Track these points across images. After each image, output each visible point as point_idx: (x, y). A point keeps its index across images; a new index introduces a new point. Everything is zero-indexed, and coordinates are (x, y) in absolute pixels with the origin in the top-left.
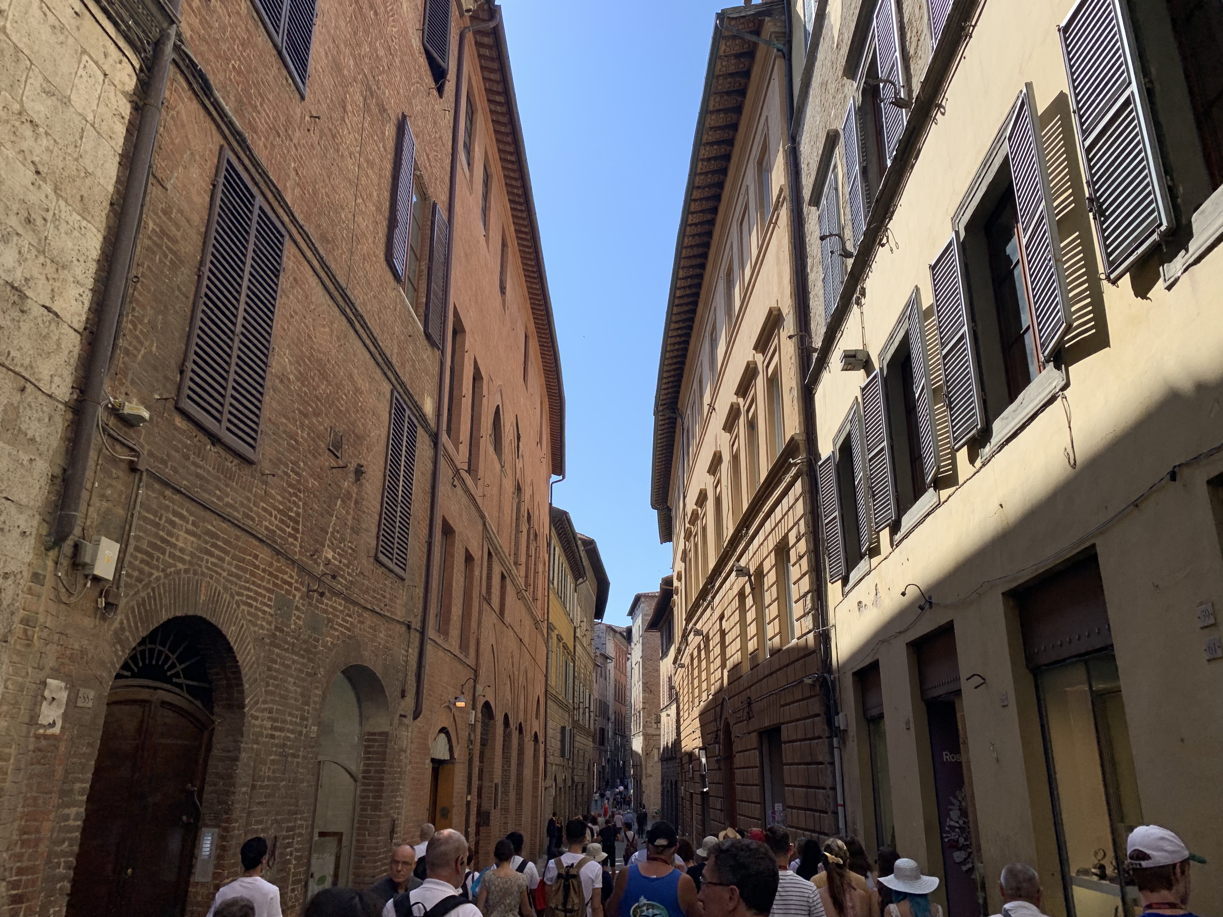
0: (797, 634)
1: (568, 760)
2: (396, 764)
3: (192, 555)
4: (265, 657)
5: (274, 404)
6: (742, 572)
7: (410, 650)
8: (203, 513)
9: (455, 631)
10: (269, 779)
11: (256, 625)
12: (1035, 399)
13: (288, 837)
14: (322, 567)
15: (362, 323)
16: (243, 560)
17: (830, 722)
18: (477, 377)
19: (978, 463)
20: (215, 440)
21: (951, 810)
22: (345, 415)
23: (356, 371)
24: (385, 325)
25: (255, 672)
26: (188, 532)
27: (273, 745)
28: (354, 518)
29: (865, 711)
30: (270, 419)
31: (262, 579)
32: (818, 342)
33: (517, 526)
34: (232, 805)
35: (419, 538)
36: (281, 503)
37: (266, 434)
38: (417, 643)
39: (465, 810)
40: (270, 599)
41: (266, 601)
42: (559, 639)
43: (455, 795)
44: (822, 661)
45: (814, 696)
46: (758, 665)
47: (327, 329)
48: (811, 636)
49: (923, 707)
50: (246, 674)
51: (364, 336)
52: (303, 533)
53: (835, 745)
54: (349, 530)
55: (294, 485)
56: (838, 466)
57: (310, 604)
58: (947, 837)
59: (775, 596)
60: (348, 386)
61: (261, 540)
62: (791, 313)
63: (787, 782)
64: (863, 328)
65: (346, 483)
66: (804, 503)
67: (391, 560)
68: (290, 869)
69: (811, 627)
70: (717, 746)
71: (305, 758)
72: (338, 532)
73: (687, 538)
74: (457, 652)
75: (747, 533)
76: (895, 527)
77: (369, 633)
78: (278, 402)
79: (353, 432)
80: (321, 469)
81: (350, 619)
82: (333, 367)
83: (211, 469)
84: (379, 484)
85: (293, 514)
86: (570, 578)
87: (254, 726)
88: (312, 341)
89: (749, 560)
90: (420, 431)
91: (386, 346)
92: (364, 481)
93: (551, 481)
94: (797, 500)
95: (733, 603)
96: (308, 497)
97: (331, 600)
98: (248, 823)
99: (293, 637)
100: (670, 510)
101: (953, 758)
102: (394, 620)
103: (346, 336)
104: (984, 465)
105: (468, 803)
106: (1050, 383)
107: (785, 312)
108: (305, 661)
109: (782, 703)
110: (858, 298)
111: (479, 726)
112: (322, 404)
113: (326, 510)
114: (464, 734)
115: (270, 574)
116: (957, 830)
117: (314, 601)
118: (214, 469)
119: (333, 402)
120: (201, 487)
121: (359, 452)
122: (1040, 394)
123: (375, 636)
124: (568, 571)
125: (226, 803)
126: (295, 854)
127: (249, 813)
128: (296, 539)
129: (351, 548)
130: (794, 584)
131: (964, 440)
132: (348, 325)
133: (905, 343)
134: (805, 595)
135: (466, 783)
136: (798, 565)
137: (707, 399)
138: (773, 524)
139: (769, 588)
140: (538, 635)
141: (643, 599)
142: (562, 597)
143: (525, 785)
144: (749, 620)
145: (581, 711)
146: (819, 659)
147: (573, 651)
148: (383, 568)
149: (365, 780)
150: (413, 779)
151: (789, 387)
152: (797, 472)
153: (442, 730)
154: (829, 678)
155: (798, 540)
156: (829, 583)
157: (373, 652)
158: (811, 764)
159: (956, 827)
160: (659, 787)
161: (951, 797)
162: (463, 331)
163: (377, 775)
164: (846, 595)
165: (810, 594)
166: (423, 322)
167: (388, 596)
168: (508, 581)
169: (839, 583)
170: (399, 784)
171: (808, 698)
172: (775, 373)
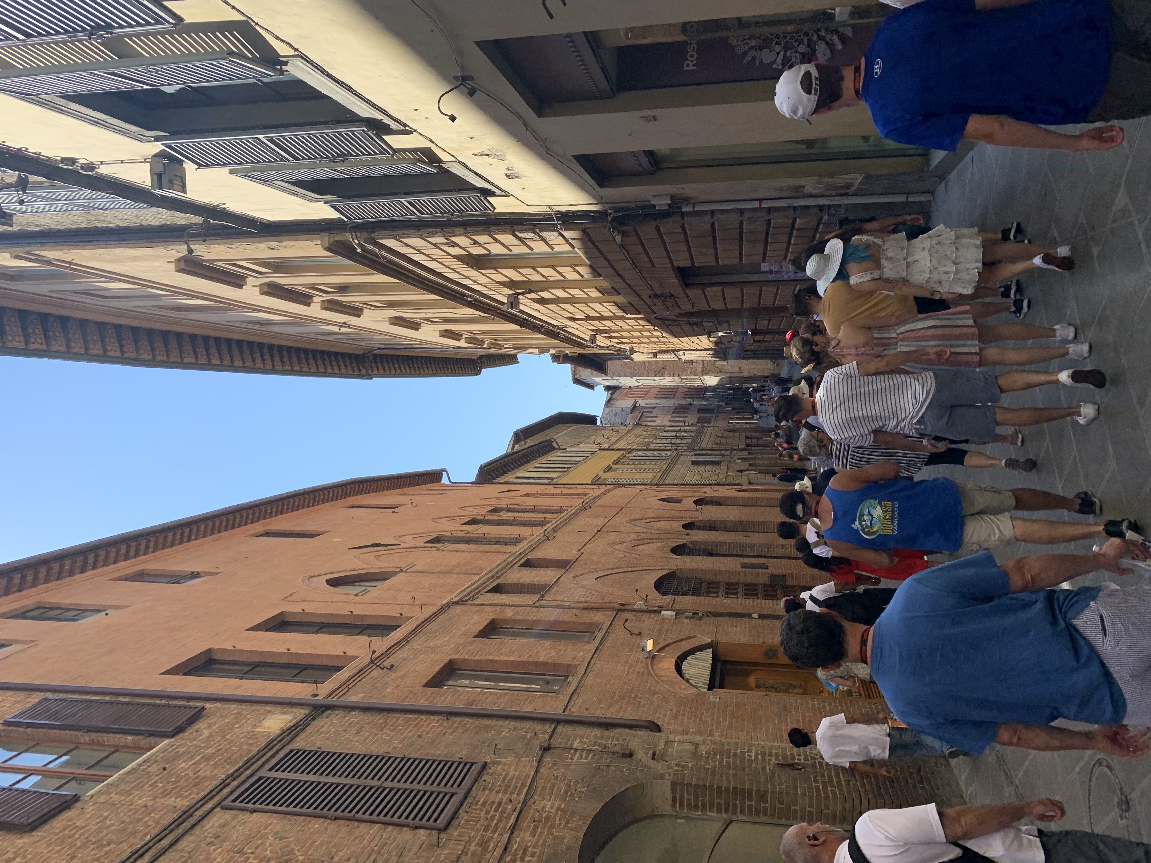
0: (568, 248)
1: (723, 456)
2: (711, 764)
6: (514, 302)
7: (576, 745)
17: (664, 215)
18: (277, 625)
21: (761, 61)
38: (569, 731)
39: (768, 623)
42: (608, 469)
43: (751, 640)
44: (594, 222)
45: (635, 231)
46: (612, 287)
48: (567, 234)
49: (625, 97)
53: (690, 209)
56: (343, 197)
59: (531, 271)
62: (174, 247)
63: (737, 261)
64: (122, 162)
66: (409, 236)
67: (452, 795)
69: (556, 234)
70: (705, 324)
73: (502, 346)
74: (593, 647)
75: (469, 296)
77: (541, 834)
84: (344, 829)
86: (551, 457)
89: (500, 294)
90: (298, 743)
93: (448, 483)
94: (407, 245)
95: (553, 309)
100: (481, 357)
102: (533, 780)
105: (760, 616)
107: (177, 255)
109: (650, 265)
110: (83, 167)
111: (680, 601)
114: (686, 627)
123: (547, 820)
124: (544, 459)
130: (510, 250)
134: (520, 239)
135: (739, 621)
136: (485, 246)
137: (336, 329)
138: (448, 270)
139: (524, 276)
140: (599, 503)
141: (577, 377)
142: (567, 468)
143: (745, 518)
144: (566, 295)
145: (679, 441)
146: (592, 226)
147: (622, 452)
148: (460, 812)
149: (730, 810)
150: (730, 727)
151: (269, 250)
152: (371, 244)
153: (678, 669)
154: (612, 214)
155: (455, 245)
156: (496, 211)
157: (567, 822)
158: (714, 238)
159: (785, 55)
160: (749, 361)
161: (745, 62)
162: (209, 651)
163: (723, 796)
164: (505, 192)
165: (517, 233)
166: (158, 739)
167: (500, 795)
168: (533, 556)
169: (490, 199)
170: (735, 755)
171: (640, 239)
172: (265, 265)
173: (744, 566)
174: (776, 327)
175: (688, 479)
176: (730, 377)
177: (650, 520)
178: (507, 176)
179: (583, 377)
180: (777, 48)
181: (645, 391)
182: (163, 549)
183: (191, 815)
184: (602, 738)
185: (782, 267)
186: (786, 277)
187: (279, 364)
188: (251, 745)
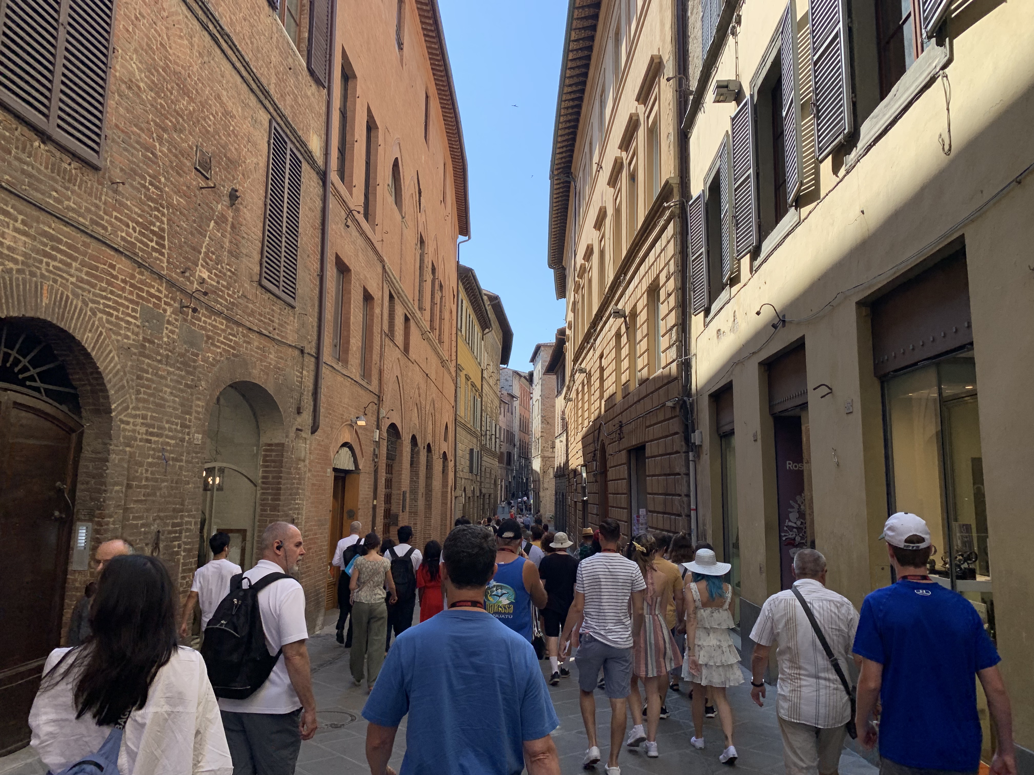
0: (663, 364)
1: (476, 475)
2: (293, 471)
3: (25, 255)
4: (132, 366)
5: (122, 111)
6: (618, 314)
7: (304, 372)
8: (36, 213)
9: (355, 359)
10: (147, 479)
11: (120, 334)
12: (910, 86)
13: (175, 532)
14: (195, 285)
15: (230, 43)
16: (96, 269)
17: (687, 439)
18: (371, 127)
19: (842, 172)
20: (45, 137)
21: (791, 512)
22: (213, 136)
23: (224, 93)
24: (258, 51)
25: (121, 380)
26: (16, 230)
27: (149, 449)
28: (231, 242)
29: (718, 429)
30: (117, 126)
31: (123, 289)
32: (694, 85)
33: (421, 275)
34: (104, 501)
35: (309, 270)
36: (139, 216)
37: (113, 140)
38: (312, 367)
39: (371, 512)
40: (134, 310)
41: (130, 311)
42: (467, 378)
43: (360, 499)
44: (683, 386)
45: (675, 417)
46: (629, 393)
47: (186, 42)
48: (674, 365)
49: (770, 422)
50: (110, 381)
51: (234, 59)
52: (170, 248)
53: (691, 458)
54: (225, 253)
55: (155, 199)
56: (707, 205)
57: (185, 320)
58: (785, 536)
59: (645, 332)
60: (216, 107)
61: (116, 250)
62: (671, 58)
63: (649, 490)
64: (737, 58)
65: (219, 206)
66: (675, 245)
67: (278, 287)
68: (179, 560)
69: (675, 357)
70: (595, 463)
71: (187, 461)
72: (213, 253)
73: (576, 291)
74: (358, 379)
75: (624, 279)
76: (755, 253)
77: (257, 353)
78: (127, 110)
79: (225, 156)
80: (188, 187)
81: (234, 338)
82: (196, 83)
83: (42, 168)
84: (260, 212)
85: (156, 229)
86: (477, 328)
87: (125, 430)
88: (167, 51)
89: (626, 303)
90: (305, 166)
91: (262, 74)
92: (241, 207)
93: (458, 241)
94: (668, 242)
95: (611, 342)
96: (173, 213)
97: (210, 318)
98: (125, 518)
99: (166, 349)
100: (564, 269)
101: (796, 466)
102: (285, 344)
103: (210, 54)
104: (848, 172)
105: (374, 507)
106: (930, 64)
107: (665, 59)
108: (183, 373)
109: (648, 424)
110: (734, 27)
111: (384, 444)
112: (183, 120)
113: (196, 229)
114: (369, 449)
115: (132, 285)
116: (795, 530)
117: (189, 317)
118: (46, 168)
119: (198, 121)
120: (30, 185)
121: (233, 177)
122: (917, 79)
123: (265, 357)
124: (476, 322)
125: (98, 501)
126: (183, 546)
127: (126, 510)
128: (162, 254)
129: (230, 270)
130: (662, 320)
131: (829, 148)
132: (212, 43)
133: (777, 64)
134: (671, 329)
135: (372, 490)
136: (666, 302)
137: (596, 159)
138: (647, 268)
139: (641, 326)
140: (446, 373)
141: (542, 348)
142: (469, 343)
143: (434, 494)
144: (623, 356)
145: (488, 437)
146: (680, 385)
147: (480, 389)
148: (269, 294)
149: (264, 485)
150: (313, 485)
151: (667, 134)
152: (670, 215)
153: (345, 445)
154: (689, 401)
155: (668, 279)
156: (693, 316)
157: (263, 371)
158: (669, 475)
159: (794, 527)
160: (553, 498)
161: (791, 502)
162: (355, 77)
163: (275, 480)
164: (708, 325)
165: (676, 328)
166: (306, 57)
167: (277, 321)
168: (412, 323)
169: (702, 314)
170: (298, 488)
171: (669, 419)
172: (655, 122)
173: (404, 493)
174: (590, 520)
175: (459, 445)
176: (539, 481)
177: (433, 415)
178: (719, 330)
179: (542, 353)
180: (799, 523)
181: (526, 406)
182: (419, 15)
183: (266, 98)
184: (308, 391)
185: (642, 524)
186: (634, 528)
187: (566, 106)
188: (303, 130)
